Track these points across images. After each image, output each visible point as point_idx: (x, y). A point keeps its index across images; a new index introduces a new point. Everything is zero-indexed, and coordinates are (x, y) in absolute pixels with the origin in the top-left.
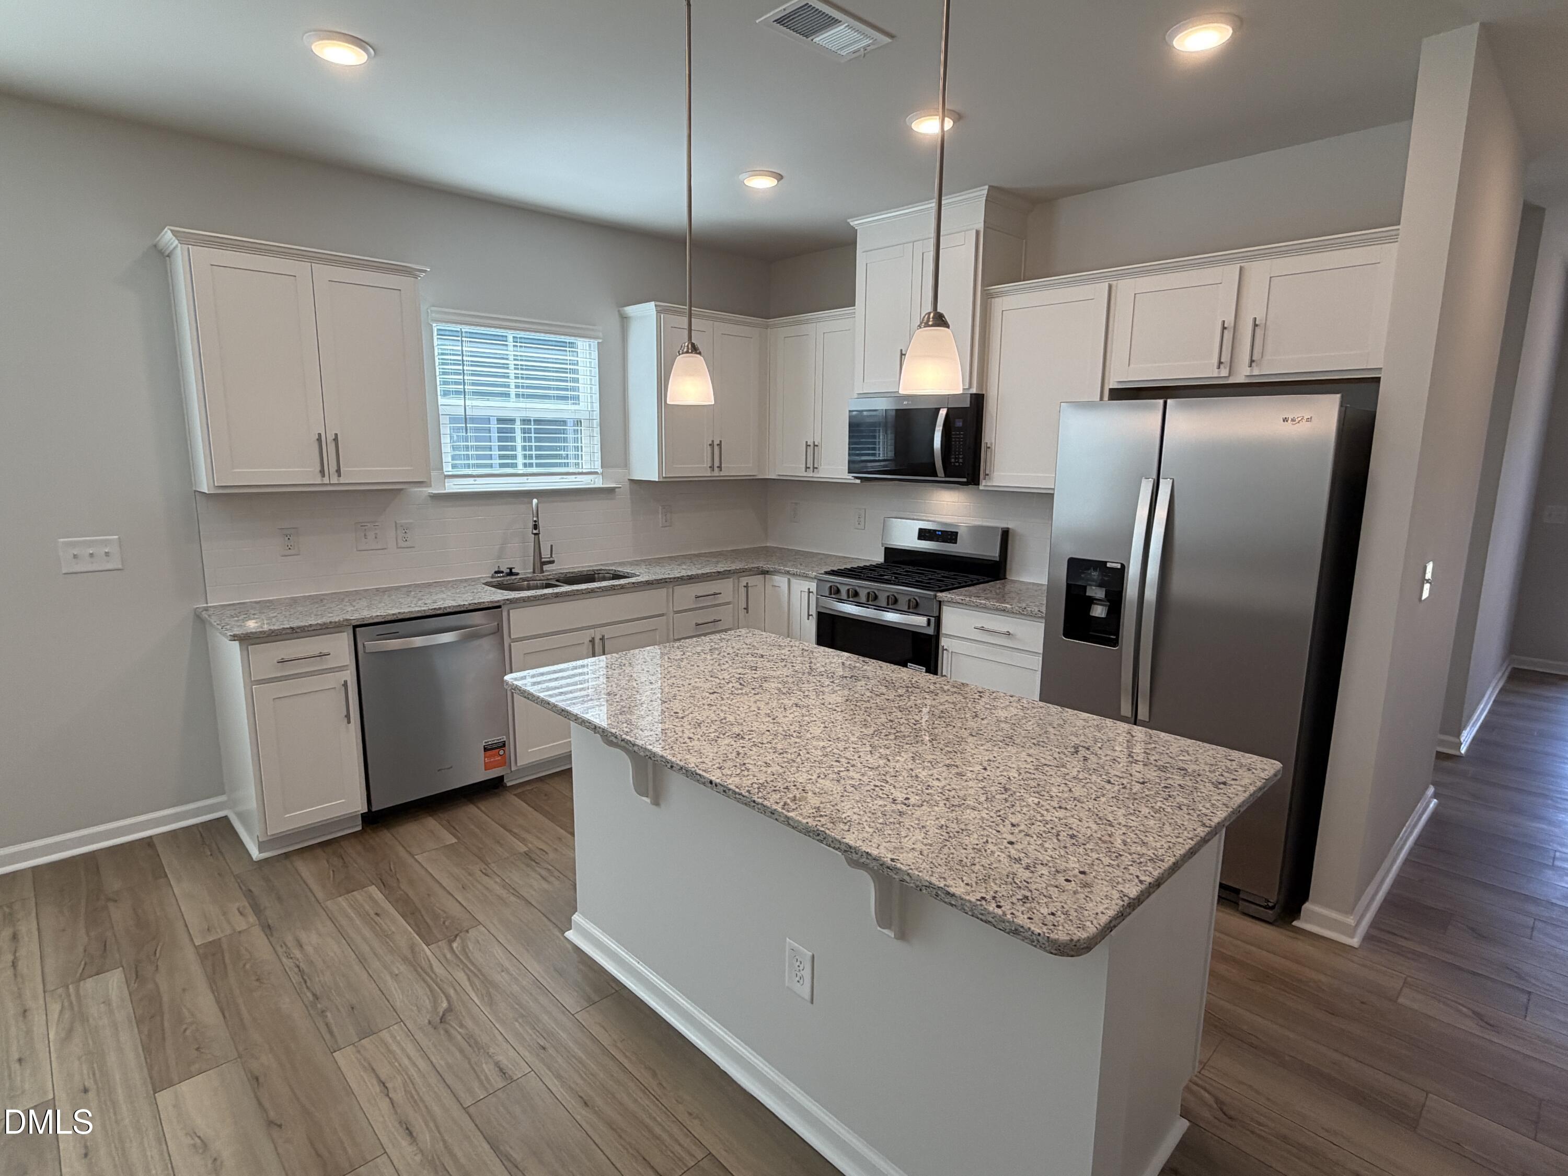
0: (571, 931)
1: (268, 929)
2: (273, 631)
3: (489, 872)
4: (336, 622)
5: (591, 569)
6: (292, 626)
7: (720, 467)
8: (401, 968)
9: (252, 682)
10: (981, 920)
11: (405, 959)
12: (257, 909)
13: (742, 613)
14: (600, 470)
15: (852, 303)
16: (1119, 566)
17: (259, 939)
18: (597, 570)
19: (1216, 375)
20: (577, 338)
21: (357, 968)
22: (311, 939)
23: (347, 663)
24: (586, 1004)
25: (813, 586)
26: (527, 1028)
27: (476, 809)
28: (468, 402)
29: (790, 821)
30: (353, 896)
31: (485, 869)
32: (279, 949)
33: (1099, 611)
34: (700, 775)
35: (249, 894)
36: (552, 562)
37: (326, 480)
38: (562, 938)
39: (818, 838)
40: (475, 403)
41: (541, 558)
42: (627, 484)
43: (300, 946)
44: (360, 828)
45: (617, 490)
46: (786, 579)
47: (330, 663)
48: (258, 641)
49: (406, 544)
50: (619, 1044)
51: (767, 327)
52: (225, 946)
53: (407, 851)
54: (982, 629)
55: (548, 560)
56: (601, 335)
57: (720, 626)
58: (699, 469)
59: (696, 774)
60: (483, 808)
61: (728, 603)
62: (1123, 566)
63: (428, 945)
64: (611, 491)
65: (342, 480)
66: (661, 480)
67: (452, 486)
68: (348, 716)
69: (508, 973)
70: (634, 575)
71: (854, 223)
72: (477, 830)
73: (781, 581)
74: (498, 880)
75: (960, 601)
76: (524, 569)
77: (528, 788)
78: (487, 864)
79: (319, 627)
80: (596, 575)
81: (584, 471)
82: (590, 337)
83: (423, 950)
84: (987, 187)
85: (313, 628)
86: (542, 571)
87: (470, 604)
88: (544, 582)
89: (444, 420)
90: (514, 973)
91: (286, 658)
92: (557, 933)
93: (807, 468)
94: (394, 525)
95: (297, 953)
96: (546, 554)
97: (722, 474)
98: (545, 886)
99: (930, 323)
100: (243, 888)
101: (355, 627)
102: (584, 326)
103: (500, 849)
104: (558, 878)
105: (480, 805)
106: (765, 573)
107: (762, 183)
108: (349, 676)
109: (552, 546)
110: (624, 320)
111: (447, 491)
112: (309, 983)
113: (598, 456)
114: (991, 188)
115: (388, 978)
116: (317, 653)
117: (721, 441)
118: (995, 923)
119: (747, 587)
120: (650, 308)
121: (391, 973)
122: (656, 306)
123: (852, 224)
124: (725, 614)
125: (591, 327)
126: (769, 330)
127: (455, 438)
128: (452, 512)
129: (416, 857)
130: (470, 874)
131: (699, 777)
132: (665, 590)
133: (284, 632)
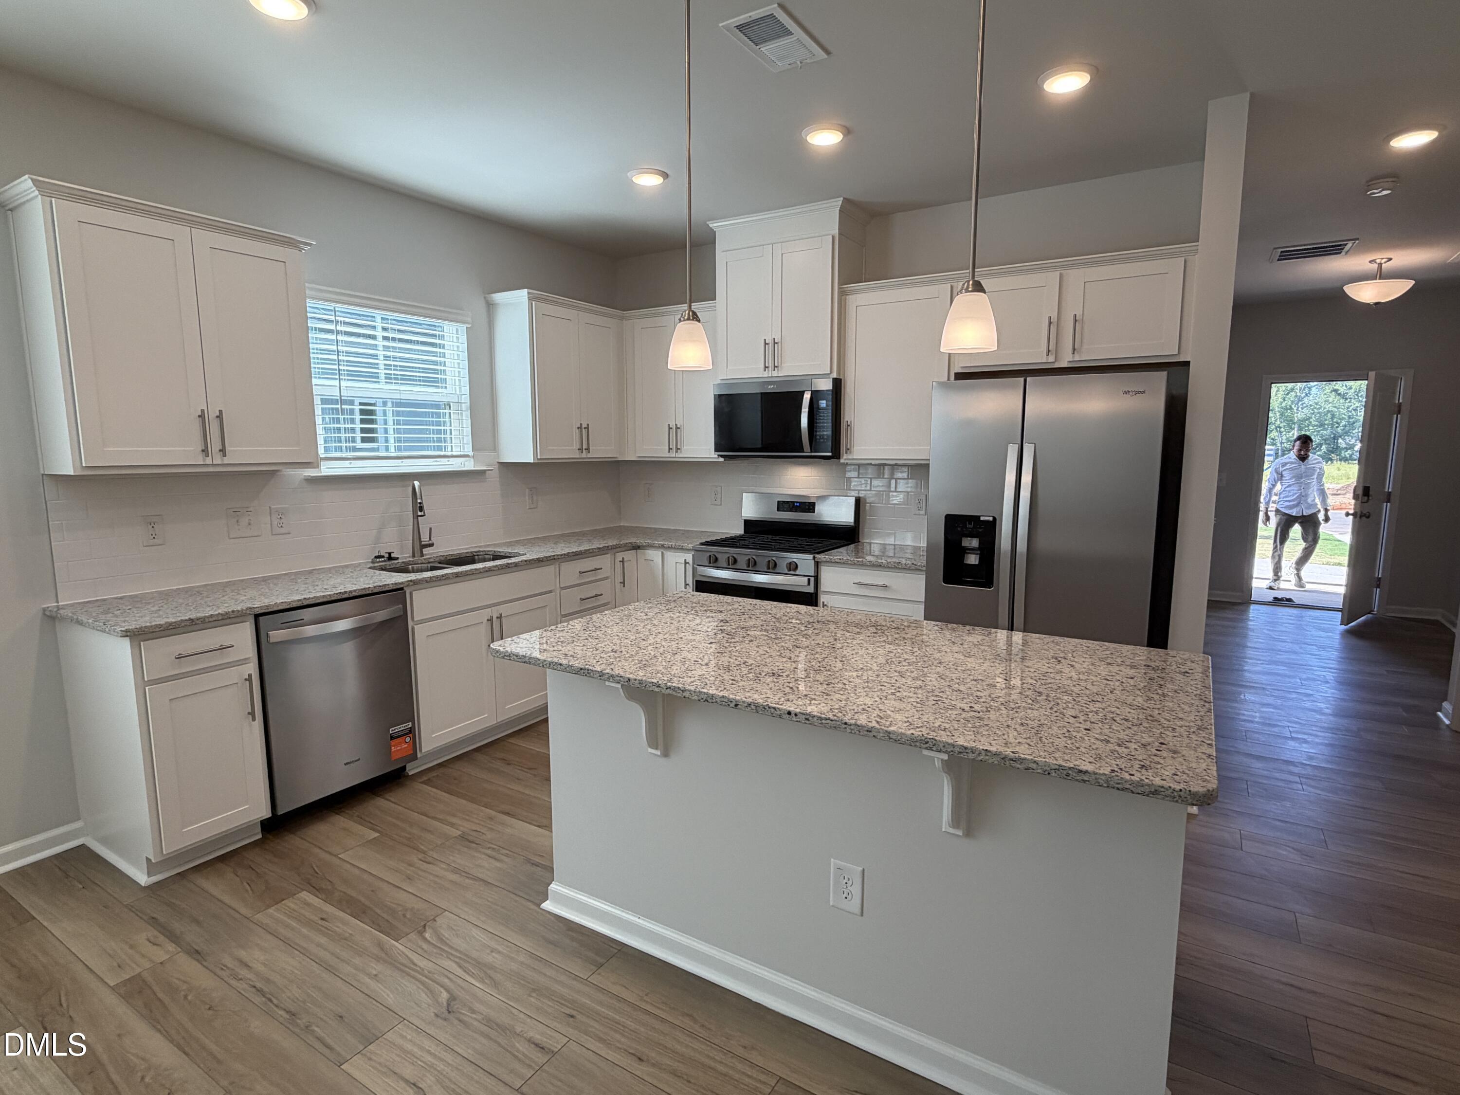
0: (548, 902)
1: (196, 954)
2: (171, 624)
3: (430, 859)
4: (238, 611)
5: (469, 551)
6: (192, 617)
7: (588, 449)
8: (376, 968)
9: (143, 684)
10: (1118, 789)
11: (378, 959)
12: (173, 937)
13: (618, 586)
14: (471, 453)
15: (714, 298)
16: (991, 519)
17: (187, 966)
18: (476, 552)
19: (1044, 361)
20: (443, 322)
21: (325, 975)
22: (255, 957)
23: (251, 655)
24: (594, 968)
25: (689, 557)
26: (545, 1001)
27: (386, 802)
28: (343, 383)
29: (891, 736)
30: (284, 905)
31: (425, 857)
32: (220, 973)
33: (972, 559)
34: (774, 708)
35: (154, 922)
36: (432, 545)
37: (209, 461)
38: (539, 910)
39: (927, 745)
40: (350, 384)
41: (420, 541)
42: (497, 466)
43: (247, 966)
44: (260, 836)
45: (487, 472)
46: (660, 553)
47: (232, 656)
48: (150, 636)
49: (282, 531)
50: (645, 998)
51: (622, 318)
52: (150, 980)
53: (326, 851)
54: (860, 584)
55: (427, 543)
56: (469, 319)
57: (601, 600)
58: (568, 451)
59: (769, 708)
60: (392, 799)
61: (606, 578)
62: (994, 518)
63: (397, 941)
64: (483, 472)
65: (226, 461)
66: (536, 461)
67: (327, 469)
68: (252, 714)
69: (499, 952)
70: (518, 555)
71: (713, 225)
72: (394, 821)
73: (654, 555)
74: (444, 866)
75: (839, 561)
76: (404, 555)
77: (434, 774)
78: (424, 853)
79: (220, 618)
80: (476, 557)
81: (454, 454)
82: (457, 321)
83: (394, 946)
84: (842, 199)
85: (214, 619)
86: (422, 555)
87: (375, 587)
88: (429, 565)
89: (317, 400)
90: (505, 951)
91: (184, 653)
92: (533, 907)
93: (670, 449)
94: (268, 511)
95: (244, 972)
96: (425, 539)
97: (589, 456)
98: (498, 864)
99: (970, 289)
100: (145, 918)
101: (257, 617)
102: (450, 310)
103: (432, 836)
104: (507, 855)
105: (387, 796)
106: (637, 547)
107: (649, 181)
108: (252, 668)
109: (431, 529)
110: (490, 306)
111: (323, 474)
112: (275, 1001)
113: (468, 439)
114: (846, 201)
115: (367, 980)
116: (217, 646)
117: (588, 425)
118: (1133, 789)
119: (623, 561)
120: (522, 295)
121: (369, 975)
122: (528, 293)
123: (711, 226)
124: (605, 588)
125: (461, 312)
126: (624, 321)
127: (327, 420)
128: (330, 497)
129: (340, 856)
130: (410, 865)
131: (773, 710)
132: (552, 567)
133: (183, 624)
